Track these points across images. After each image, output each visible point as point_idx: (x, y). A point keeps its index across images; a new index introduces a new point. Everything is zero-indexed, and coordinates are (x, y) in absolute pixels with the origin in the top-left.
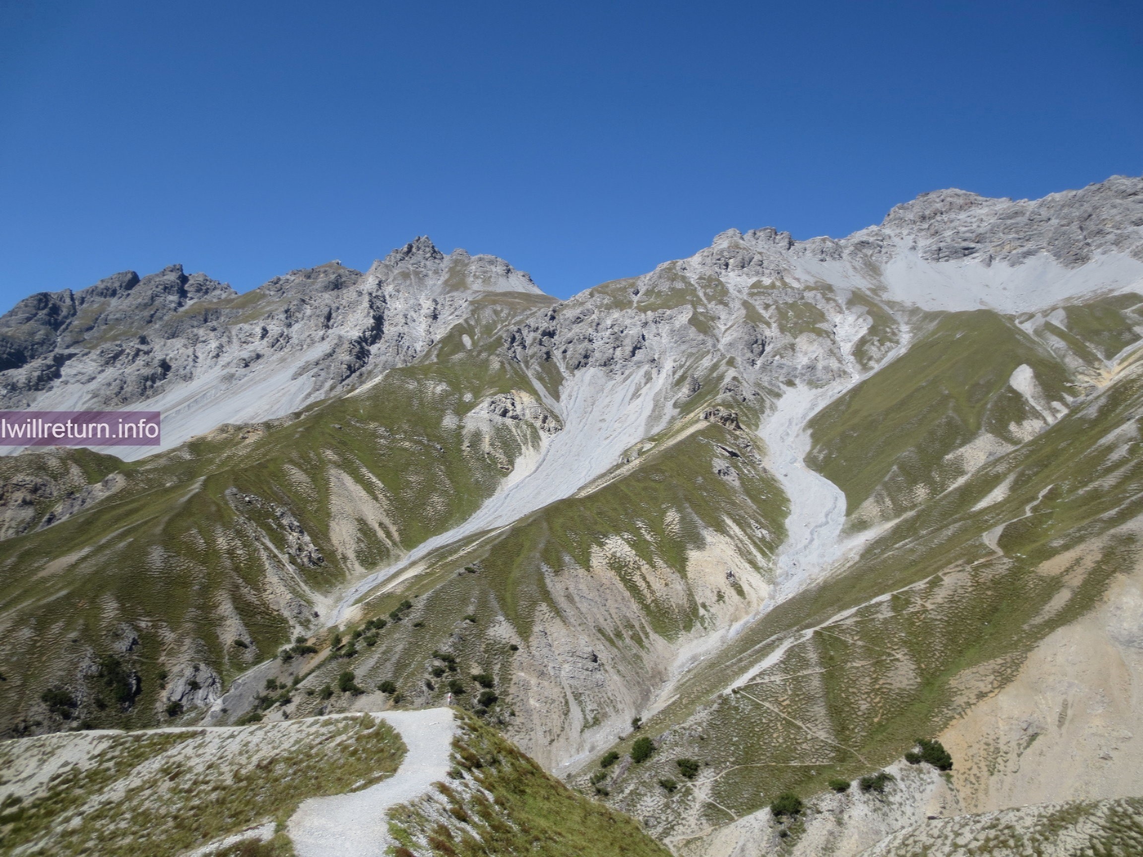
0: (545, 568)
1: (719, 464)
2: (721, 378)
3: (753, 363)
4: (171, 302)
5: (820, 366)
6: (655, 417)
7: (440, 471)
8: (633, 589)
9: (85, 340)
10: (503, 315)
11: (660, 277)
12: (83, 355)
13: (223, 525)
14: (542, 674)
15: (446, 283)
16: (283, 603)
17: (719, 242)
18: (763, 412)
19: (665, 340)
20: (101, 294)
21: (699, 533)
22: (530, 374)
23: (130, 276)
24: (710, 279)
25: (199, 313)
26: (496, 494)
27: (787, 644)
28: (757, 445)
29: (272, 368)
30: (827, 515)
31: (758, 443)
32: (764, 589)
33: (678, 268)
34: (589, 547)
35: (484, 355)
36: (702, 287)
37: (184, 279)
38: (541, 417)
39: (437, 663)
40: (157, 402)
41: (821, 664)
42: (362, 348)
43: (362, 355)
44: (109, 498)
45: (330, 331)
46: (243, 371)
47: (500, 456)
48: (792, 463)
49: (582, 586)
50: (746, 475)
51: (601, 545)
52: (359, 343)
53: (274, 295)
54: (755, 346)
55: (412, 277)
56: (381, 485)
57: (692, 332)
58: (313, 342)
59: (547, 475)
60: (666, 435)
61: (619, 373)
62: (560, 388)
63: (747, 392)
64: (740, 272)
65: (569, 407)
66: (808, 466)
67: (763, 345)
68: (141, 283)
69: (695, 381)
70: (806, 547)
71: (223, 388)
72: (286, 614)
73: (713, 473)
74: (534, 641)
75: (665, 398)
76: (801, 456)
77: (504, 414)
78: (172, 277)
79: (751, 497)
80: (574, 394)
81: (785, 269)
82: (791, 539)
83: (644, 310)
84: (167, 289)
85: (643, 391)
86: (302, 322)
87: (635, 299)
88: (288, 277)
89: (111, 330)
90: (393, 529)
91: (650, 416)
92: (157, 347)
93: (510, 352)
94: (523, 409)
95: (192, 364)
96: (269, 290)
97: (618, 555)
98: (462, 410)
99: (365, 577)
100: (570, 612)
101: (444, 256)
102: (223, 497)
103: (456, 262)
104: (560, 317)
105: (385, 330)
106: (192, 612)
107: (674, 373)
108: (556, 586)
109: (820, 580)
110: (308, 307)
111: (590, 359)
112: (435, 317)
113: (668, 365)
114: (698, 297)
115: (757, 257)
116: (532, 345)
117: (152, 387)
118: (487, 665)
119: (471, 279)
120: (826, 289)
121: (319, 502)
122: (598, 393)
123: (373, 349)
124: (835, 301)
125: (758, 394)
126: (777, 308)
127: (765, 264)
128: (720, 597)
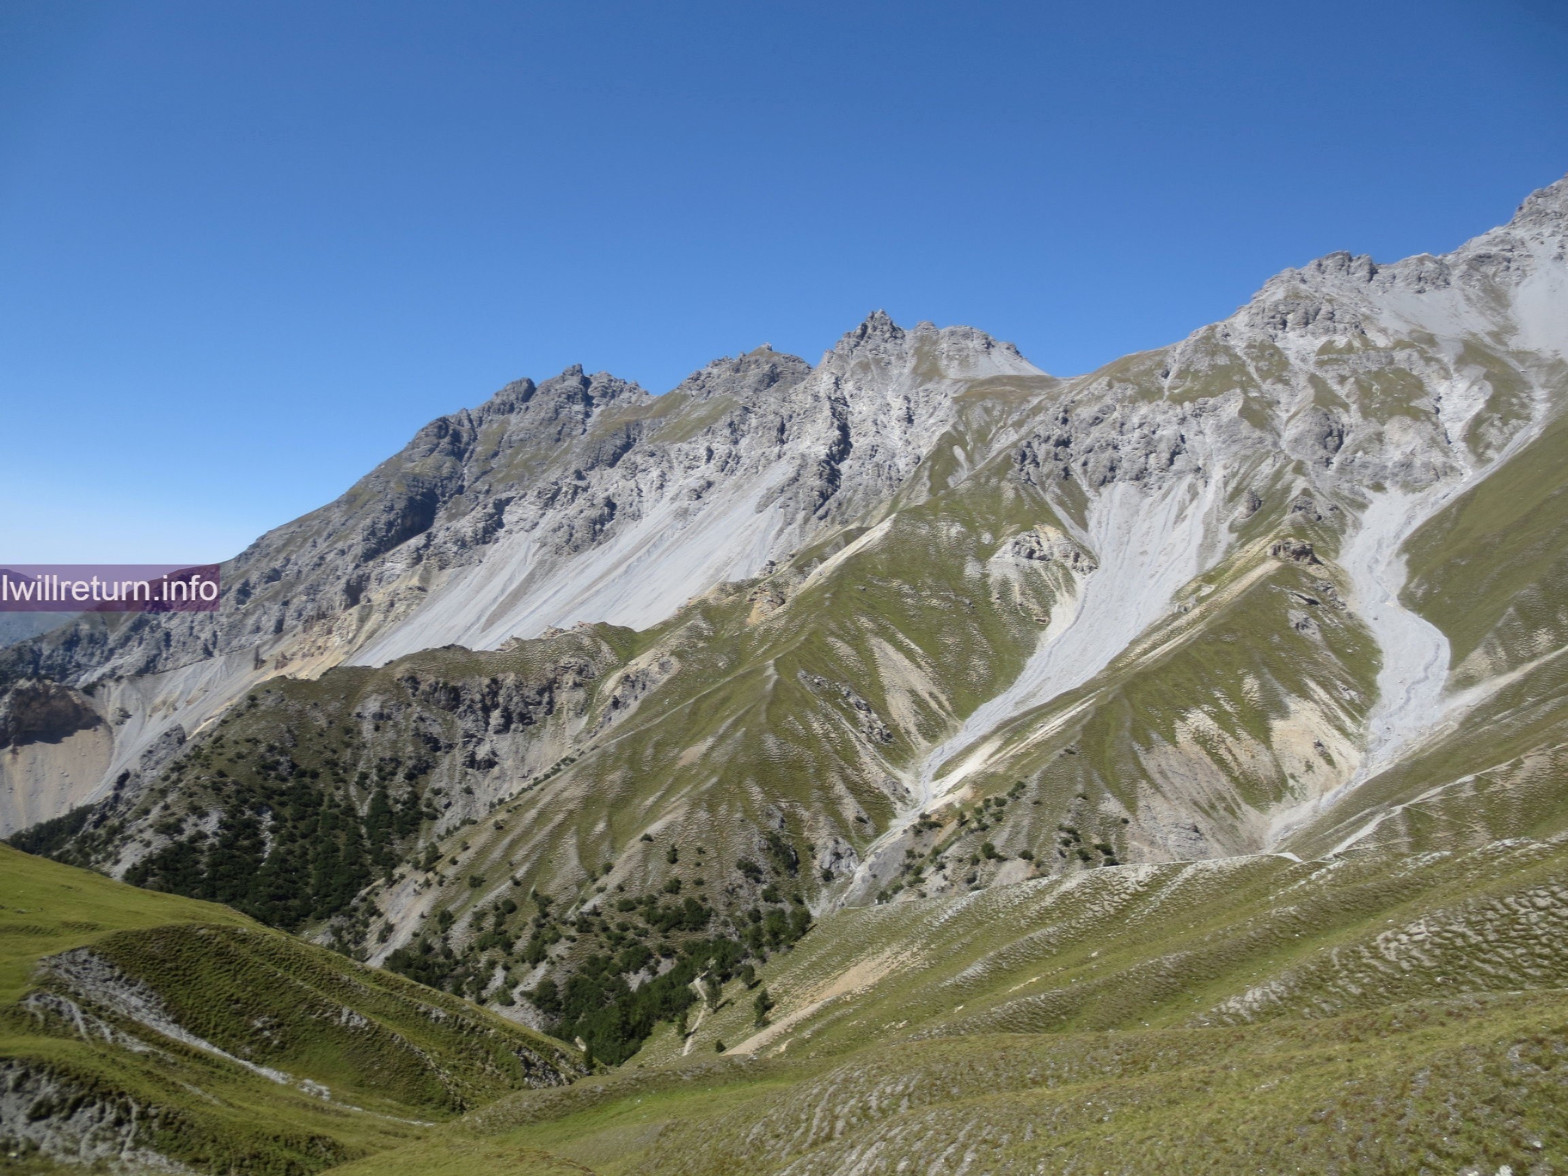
0: (1136, 747)
1: (1296, 616)
2: (1287, 489)
3: (1328, 462)
4: (577, 412)
5: (1418, 462)
6: (1207, 546)
7: (973, 629)
8: (1221, 762)
9: (492, 469)
10: (996, 413)
11: (1196, 351)
12: (520, 498)
13: (812, 711)
14: (1152, 843)
15: (915, 370)
16: (880, 781)
17: (1273, 289)
18: (1344, 532)
19: (1210, 439)
20: (499, 411)
21: (1281, 701)
22: (1048, 498)
23: (525, 385)
24: (1262, 347)
25: (620, 429)
26: (1038, 651)
27: (1379, 819)
28: (1339, 581)
29: (728, 498)
30: (1426, 669)
31: (1340, 578)
32: (1355, 757)
33: (1218, 336)
34: (1173, 723)
35: (994, 481)
36: (1253, 359)
37: (586, 382)
38: (1072, 554)
39: (1064, 835)
40: (611, 548)
41: (1409, 835)
42: (832, 469)
43: (833, 477)
44: (670, 681)
45: (786, 446)
46: (695, 504)
47: (1035, 607)
48: (1383, 601)
49: (1173, 762)
50: (1328, 625)
51: (1184, 719)
52: (828, 463)
53: (698, 396)
54: (1329, 438)
55: (873, 367)
56: (920, 651)
57: (1245, 427)
58: (769, 462)
59: (1091, 626)
60: (1225, 570)
61: (1156, 487)
62: (1086, 513)
63: (1321, 506)
64: (1303, 331)
65: (1102, 537)
66: (1404, 605)
67: (1340, 436)
68: (538, 392)
69: (1253, 494)
70: (1401, 708)
71: (680, 526)
72: (886, 791)
73: (1289, 628)
74: (1141, 815)
75: (1218, 520)
76: (1395, 593)
77: (1030, 555)
78: (573, 382)
79: (1335, 651)
80: (1104, 519)
81: (1367, 318)
82: (1384, 700)
83: (1178, 400)
84: (571, 398)
85: (1189, 511)
86: (748, 437)
87: (1166, 383)
88: (710, 369)
89: (518, 454)
90: (943, 698)
91: (1201, 545)
92: (594, 482)
93: (1023, 473)
94: (1051, 547)
95: (637, 499)
96: (690, 389)
97: (1201, 729)
98: (984, 554)
99: (931, 750)
100: (1166, 788)
101: (906, 332)
102: (798, 681)
103: (922, 340)
104: (1073, 418)
105: (852, 440)
106: (816, 793)
107: (1226, 484)
108: (1150, 763)
109: (1417, 747)
110: (753, 415)
111: (1118, 471)
112: (910, 420)
113: (1217, 474)
114: (1248, 374)
115: (1325, 308)
116: (1045, 460)
117: (601, 530)
118: (1104, 835)
119: (945, 362)
120: (1424, 342)
121: (870, 675)
122: (1132, 516)
123: (844, 467)
124: (1438, 361)
125: (1337, 508)
126: (1357, 382)
127: (1337, 316)
128: (1309, 767)
